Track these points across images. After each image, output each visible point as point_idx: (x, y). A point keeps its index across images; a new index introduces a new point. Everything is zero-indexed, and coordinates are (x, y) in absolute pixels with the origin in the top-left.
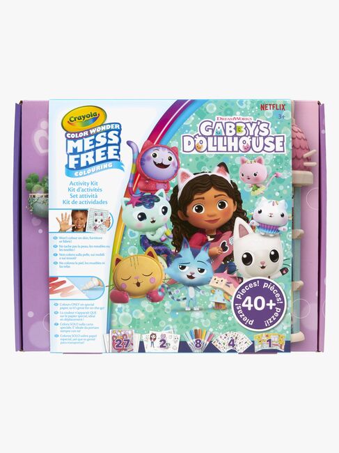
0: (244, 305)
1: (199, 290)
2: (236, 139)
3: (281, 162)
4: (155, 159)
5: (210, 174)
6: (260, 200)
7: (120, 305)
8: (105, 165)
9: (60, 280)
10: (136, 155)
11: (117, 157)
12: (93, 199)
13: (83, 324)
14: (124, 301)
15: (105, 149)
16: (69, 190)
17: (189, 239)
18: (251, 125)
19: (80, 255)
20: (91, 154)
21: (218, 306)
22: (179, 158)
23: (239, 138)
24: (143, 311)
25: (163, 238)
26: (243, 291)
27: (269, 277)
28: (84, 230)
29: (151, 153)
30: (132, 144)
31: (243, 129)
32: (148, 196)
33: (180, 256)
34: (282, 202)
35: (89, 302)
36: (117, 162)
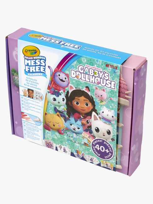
0: (96, 147)
1: (78, 136)
2: (94, 77)
3: (113, 93)
4: (60, 77)
5: (82, 90)
6: (103, 107)
7: (47, 131)
8: (40, 74)
9: (25, 114)
10: (52, 73)
11: (44, 72)
12: (36, 87)
13: (34, 133)
14: (49, 130)
15: (39, 67)
16: (26, 80)
17: (73, 114)
18: (101, 73)
20: (34, 67)
21: (85, 144)
23: (95, 77)
24: (56, 136)
25: (63, 111)
26: (96, 142)
27: (106, 140)
28: (33, 98)
29: (58, 74)
30: (50, 68)
31: (97, 74)
32: (57, 92)
33: (70, 120)
34: (113, 111)
35: (36, 126)
36: (44, 74)
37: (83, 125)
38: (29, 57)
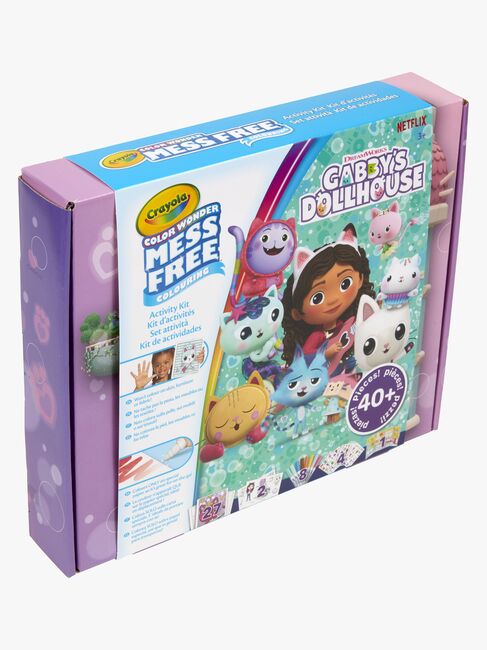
0: (360, 407)
1: (311, 407)
3: (419, 202)
4: (266, 244)
5: (333, 246)
6: (391, 263)
7: (212, 463)
8: (199, 273)
9: (133, 458)
10: (241, 245)
11: (215, 256)
12: (182, 329)
13: (163, 506)
15: (198, 248)
16: (149, 325)
17: (302, 345)
18: (386, 158)
19: (162, 414)
20: (180, 262)
21: (331, 418)
22: (297, 233)
24: (241, 459)
25: (272, 353)
26: (361, 389)
27: (392, 361)
28: (169, 377)
29: (260, 237)
30: (236, 231)
32: (255, 302)
33: (291, 371)
34: (415, 257)
35: (172, 474)
36: (215, 263)
37: (330, 358)
38: (161, 234)
